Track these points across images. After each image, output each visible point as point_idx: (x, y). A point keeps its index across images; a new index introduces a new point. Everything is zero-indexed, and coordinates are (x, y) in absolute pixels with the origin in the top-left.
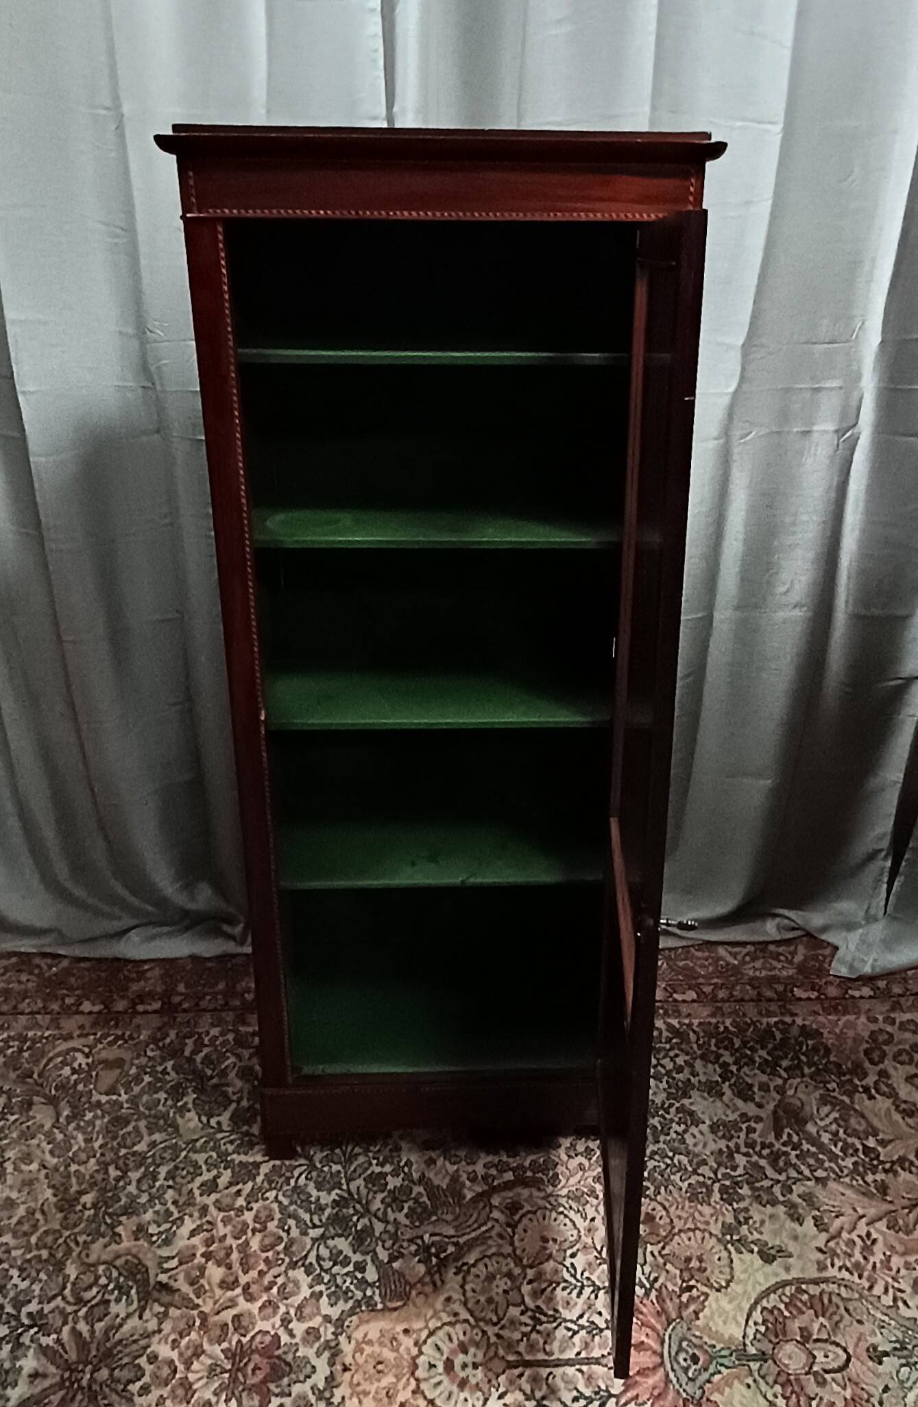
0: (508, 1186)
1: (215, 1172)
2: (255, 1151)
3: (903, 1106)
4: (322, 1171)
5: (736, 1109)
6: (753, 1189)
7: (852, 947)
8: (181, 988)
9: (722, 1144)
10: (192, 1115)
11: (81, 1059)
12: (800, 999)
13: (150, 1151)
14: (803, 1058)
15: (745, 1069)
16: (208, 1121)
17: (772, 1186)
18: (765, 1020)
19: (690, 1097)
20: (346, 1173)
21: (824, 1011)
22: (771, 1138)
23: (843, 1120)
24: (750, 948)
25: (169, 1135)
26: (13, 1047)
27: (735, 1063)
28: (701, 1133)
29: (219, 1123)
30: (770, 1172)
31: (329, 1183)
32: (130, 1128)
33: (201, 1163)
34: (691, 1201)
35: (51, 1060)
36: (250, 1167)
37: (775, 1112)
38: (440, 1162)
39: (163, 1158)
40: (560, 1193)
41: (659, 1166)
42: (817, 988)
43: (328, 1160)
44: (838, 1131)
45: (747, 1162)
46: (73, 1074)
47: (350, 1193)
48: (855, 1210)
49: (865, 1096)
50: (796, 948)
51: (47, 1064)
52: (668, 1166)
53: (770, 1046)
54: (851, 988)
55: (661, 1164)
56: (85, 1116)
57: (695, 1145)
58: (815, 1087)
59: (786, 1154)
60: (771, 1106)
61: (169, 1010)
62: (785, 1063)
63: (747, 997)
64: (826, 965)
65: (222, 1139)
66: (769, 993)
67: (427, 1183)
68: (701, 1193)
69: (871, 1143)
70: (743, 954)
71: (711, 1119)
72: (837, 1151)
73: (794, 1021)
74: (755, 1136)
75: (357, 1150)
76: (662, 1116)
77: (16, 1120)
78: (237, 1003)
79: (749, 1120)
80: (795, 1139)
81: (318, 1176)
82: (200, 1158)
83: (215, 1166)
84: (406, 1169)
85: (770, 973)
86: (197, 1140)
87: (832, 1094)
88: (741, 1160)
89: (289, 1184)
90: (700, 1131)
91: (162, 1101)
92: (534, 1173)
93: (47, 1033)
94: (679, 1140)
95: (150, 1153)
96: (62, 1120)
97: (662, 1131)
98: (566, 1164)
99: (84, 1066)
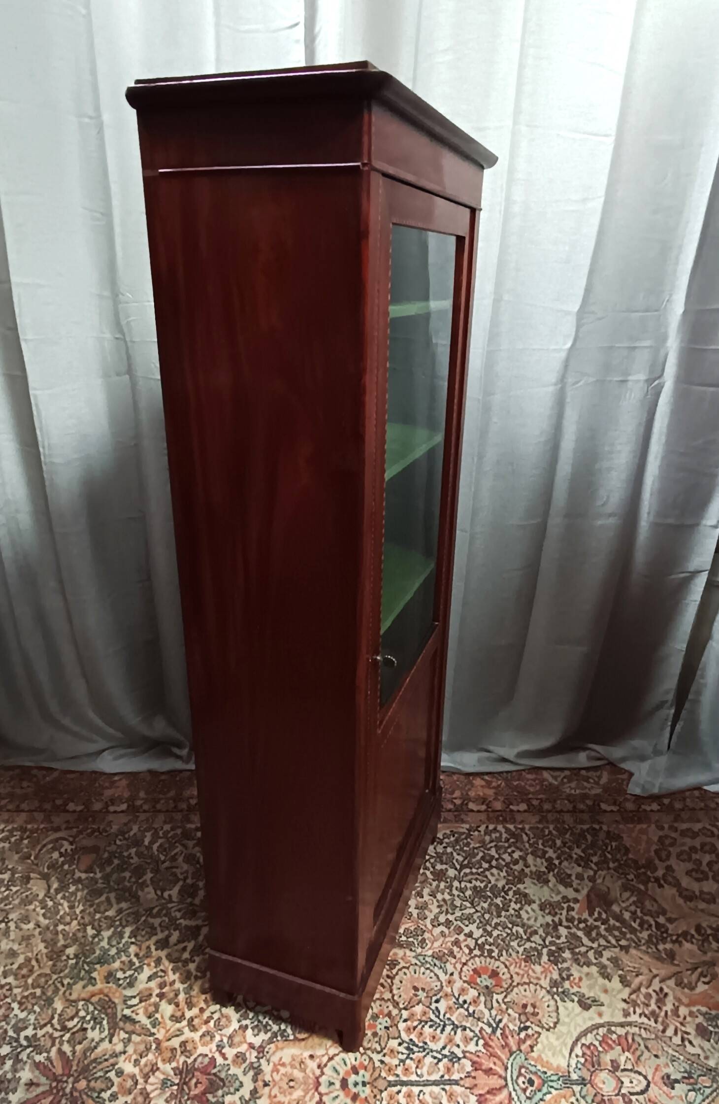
1: (166, 933)
2: (197, 917)
3: (685, 893)
5: (559, 893)
6: (573, 953)
7: (644, 772)
8: (142, 794)
9: (549, 919)
10: (150, 889)
11: (67, 846)
12: (605, 811)
13: (118, 916)
14: (609, 856)
15: (565, 863)
16: (162, 894)
17: (587, 951)
18: (579, 827)
19: (524, 883)
21: (623, 820)
22: (585, 915)
23: (639, 903)
24: (567, 773)
25: (131, 904)
26: (16, 835)
27: (558, 858)
28: (533, 911)
29: (170, 896)
30: (585, 940)
32: (103, 898)
33: (156, 925)
34: (526, 961)
35: (44, 846)
36: (194, 929)
37: (588, 896)
39: (127, 921)
40: (426, 953)
41: (501, 935)
42: (618, 803)
44: (636, 911)
45: (568, 932)
46: (60, 857)
48: (651, 971)
49: (656, 885)
50: (601, 773)
51: (40, 850)
52: (508, 934)
53: (583, 846)
54: (643, 804)
55: (503, 933)
56: (69, 888)
57: (529, 919)
58: (618, 877)
59: (597, 927)
60: (585, 892)
61: (133, 809)
62: (595, 859)
63: (565, 809)
64: (625, 787)
65: (172, 907)
66: (581, 806)
68: (534, 955)
69: (661, 920)
70: (562, 777)
71: (540, 900)
72: (635, 925)
73: (601, 828)
74: (573, 913)
76: (503, 897)
77: (17, 892)
78: (184, 806)
79: (568, 901)
80: (604, 916)
82: (156, 922)
83: (167, 928)
85: (582, 792)
86: (153, 908)
87: (631, 883)
88: (563, 931)
90: (532, 909)
91: (128, 878)
92: (407, 938)
93: (42, 826)
94: (516, 915)
95: (118, 918)
96: (52, 891)
97: (503, 909)
98: (431, 931)
99: (69, 851)
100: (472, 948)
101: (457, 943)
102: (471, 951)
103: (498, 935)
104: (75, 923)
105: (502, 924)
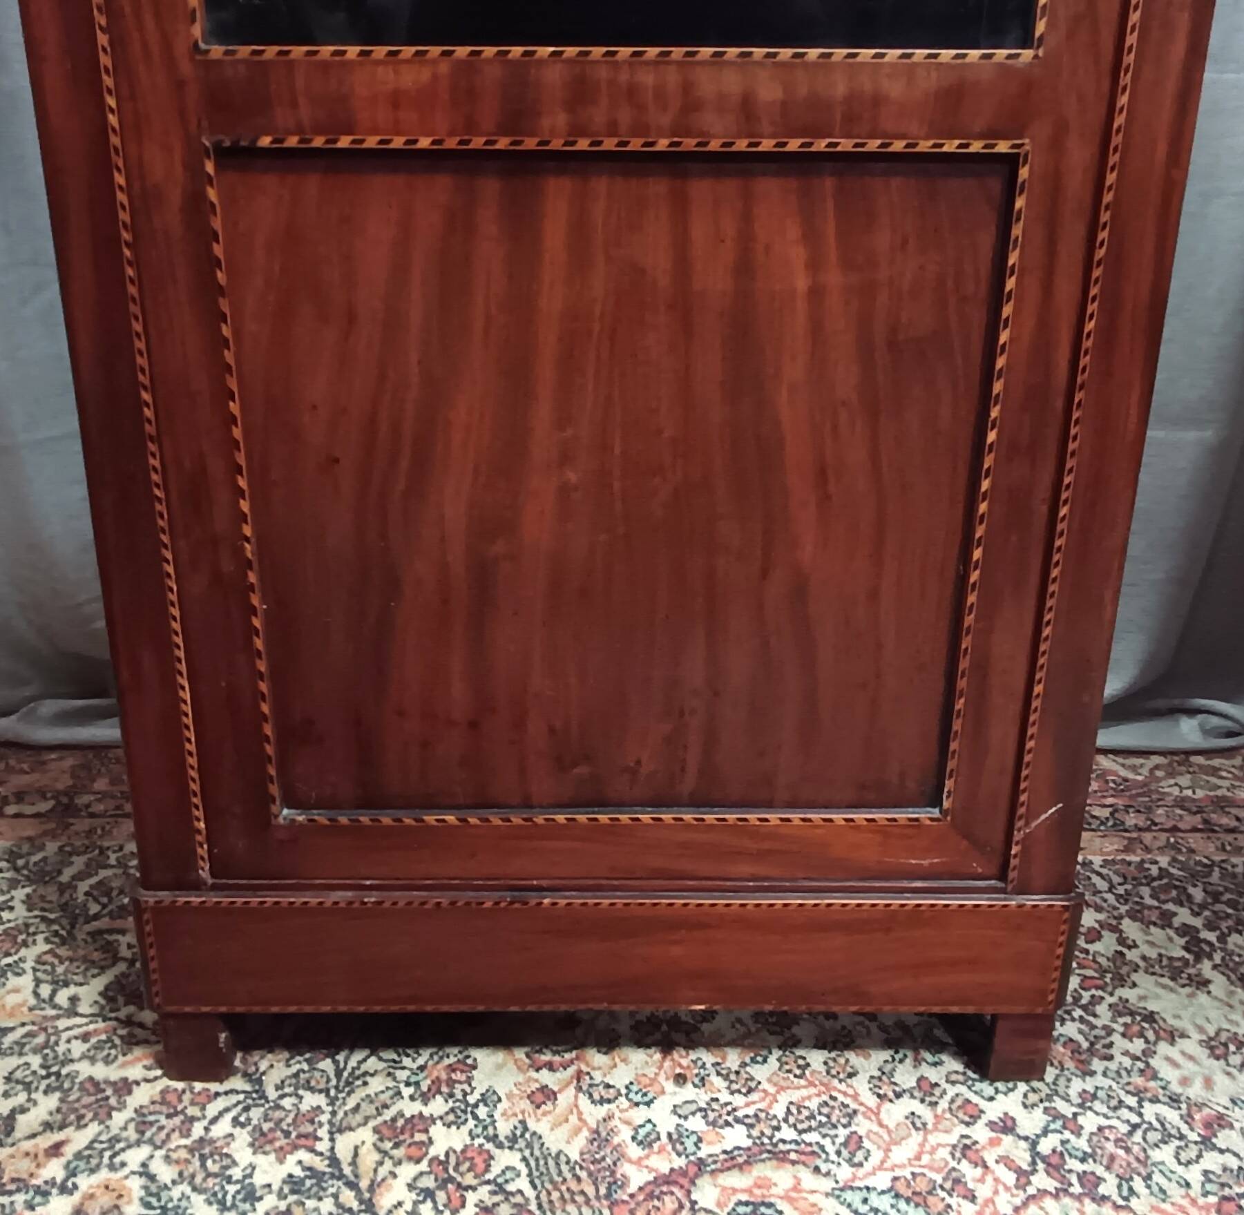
0: (733, 1161)
4: (278, 1107)
10: (22, 981)
15: (1236, 938)
16: (53, 994)
19: (1134, 985)
20: (334, 1113)
24: (1160, 759)
27: (1210, 926)
29: (74, 1000)
31: (287, 1134)
36: (109, 1092)
38: (565, 1098)
40: (870, 1182)
41: (1110, 1127)
43: (301, 1084)
47: (334, 1161)
52: (1135, 1127)
55: (1114, 1122)
57: (1185, 1081)
61: (65, 812)
63: (1181, 826)
65: (68, 1030)
66: (1226, 821)
67: (529, 1145)
70: (1148, 766)
71: (1201, 1030)
75: (372, 1063)
76: (1082, 1019)
81: (266, 1118)
83: (27, 1087)
84: (482, 1112)
85: (1212, 794)
86: (12, 1029)
89: (187, 1134)
90: (1183, 1053)
92: (800, 1132)
94: (1141, 1071)
97: (1091, 1051)
98: (877, 1114)
100: (1025, 1167)
101: (966, 1149)
102: (1023, 1177)
103: (1100, 1129)
105: (1100, 1094)
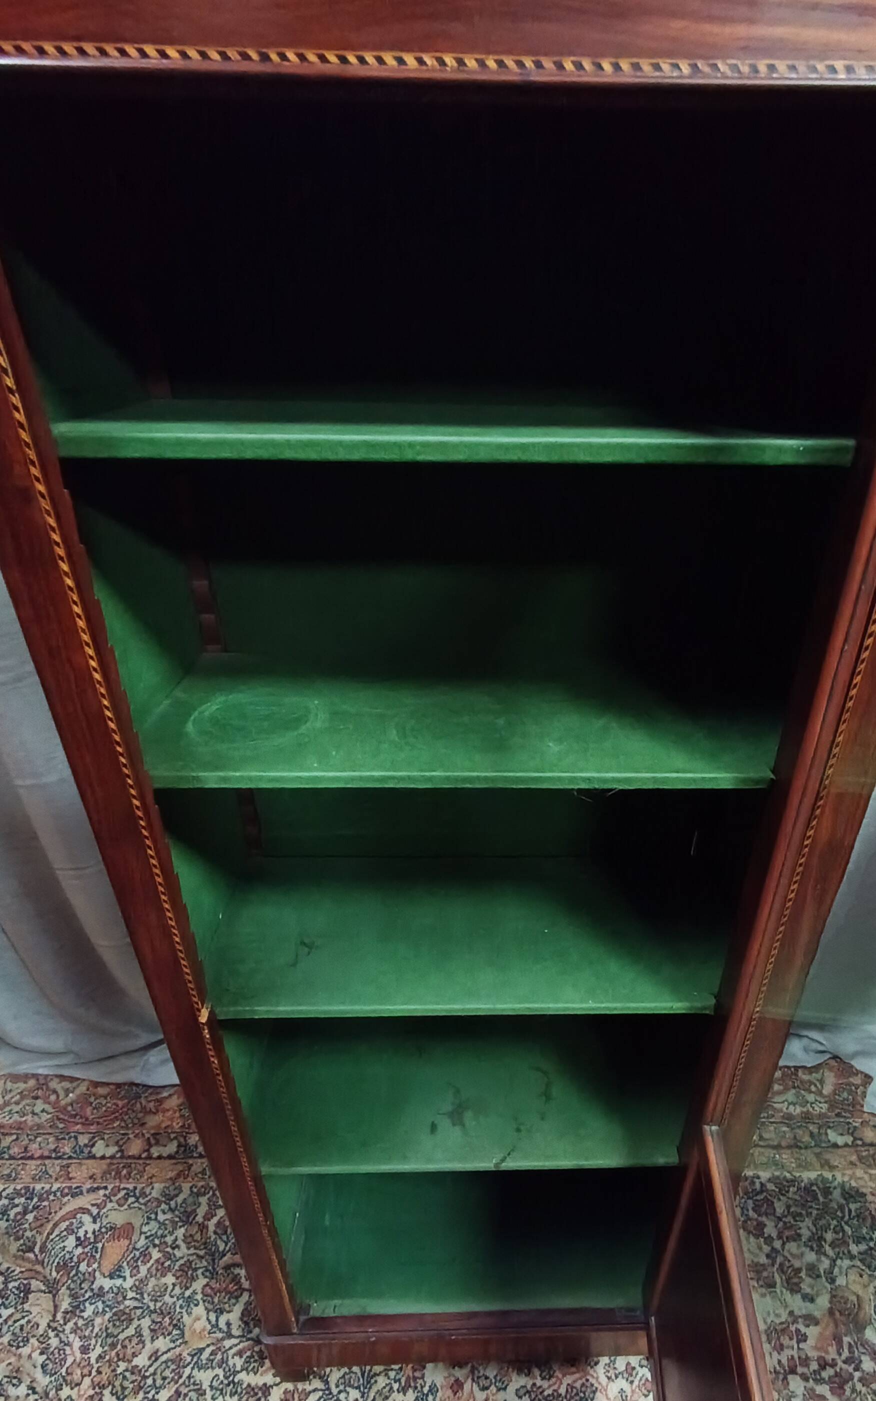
2: (264, 1368)
5: (785, 1305)
10: (200, 1310)
11: (87, 1225)
12: (835, 1146)
13: (151, 1366)
15: (790, 1246)
16: (217, 1320)
21: (861, 1162)
25: (173, 1340)
26: (17, 1206)
27: (780, 1236)
29: (228, 1324)
32: (131, 1331)
33: (206, 1386)
35: (56, 1225)
36: (260, 1395)
38: (467, 1387)
39: (165, 1378)
42: (852, 1130)
43: (346, 1383)
46: (77, 1246)
50: (825, 1076)
51: (49, 1234)
53: (814, 1212)
56: (84, 1310)
62: (829, 1236)
63: (784, 1143)
64: (860, 1099)
65: (231, 1348)
66: (804, 1136)
73: (834, 1177)
75: (377, 1368)
77: (11, 1315)
79: (797, 1322)
82: (204, 1377)
85: (803, 1109)
91: (170, 1287)
93: (56, 1186)
95: (152, 1370)
96: (59, 1316)
99: (90, 1235)
104: (87, 1381)
